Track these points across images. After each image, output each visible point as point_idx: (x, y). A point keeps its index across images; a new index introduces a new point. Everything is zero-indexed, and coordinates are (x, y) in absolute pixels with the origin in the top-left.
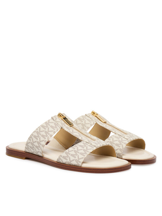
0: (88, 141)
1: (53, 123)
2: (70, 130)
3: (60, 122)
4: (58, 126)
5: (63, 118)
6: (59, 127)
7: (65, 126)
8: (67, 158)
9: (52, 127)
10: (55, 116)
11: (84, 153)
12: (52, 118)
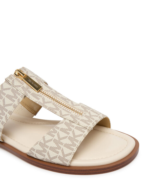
0: (72, 120)
1: (9, 89)
2: (38, 99)
3: (20, 86)
4: (19, 94)
5: (25, 79)
6: (21, 97)
7: (29, 92)
8: (43, 153)
9: (8, 97)
10: (10, 77)
11: (71, 145)
12: (7, 81)
